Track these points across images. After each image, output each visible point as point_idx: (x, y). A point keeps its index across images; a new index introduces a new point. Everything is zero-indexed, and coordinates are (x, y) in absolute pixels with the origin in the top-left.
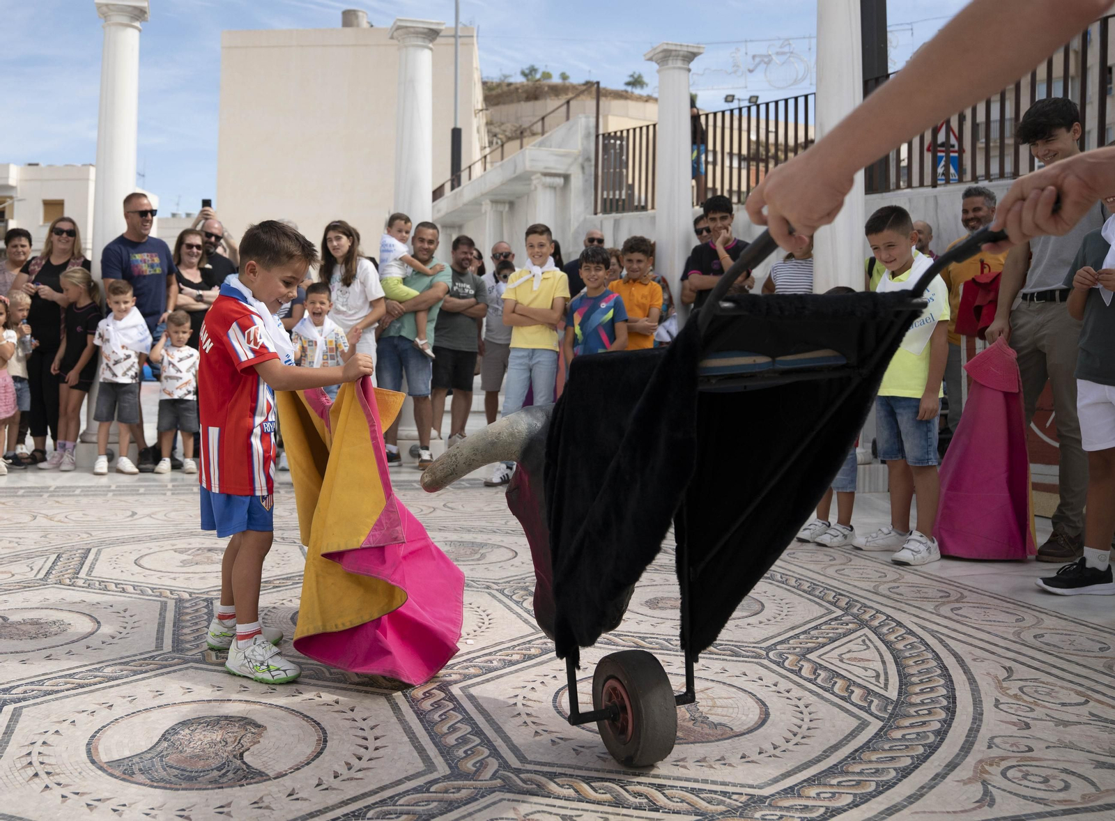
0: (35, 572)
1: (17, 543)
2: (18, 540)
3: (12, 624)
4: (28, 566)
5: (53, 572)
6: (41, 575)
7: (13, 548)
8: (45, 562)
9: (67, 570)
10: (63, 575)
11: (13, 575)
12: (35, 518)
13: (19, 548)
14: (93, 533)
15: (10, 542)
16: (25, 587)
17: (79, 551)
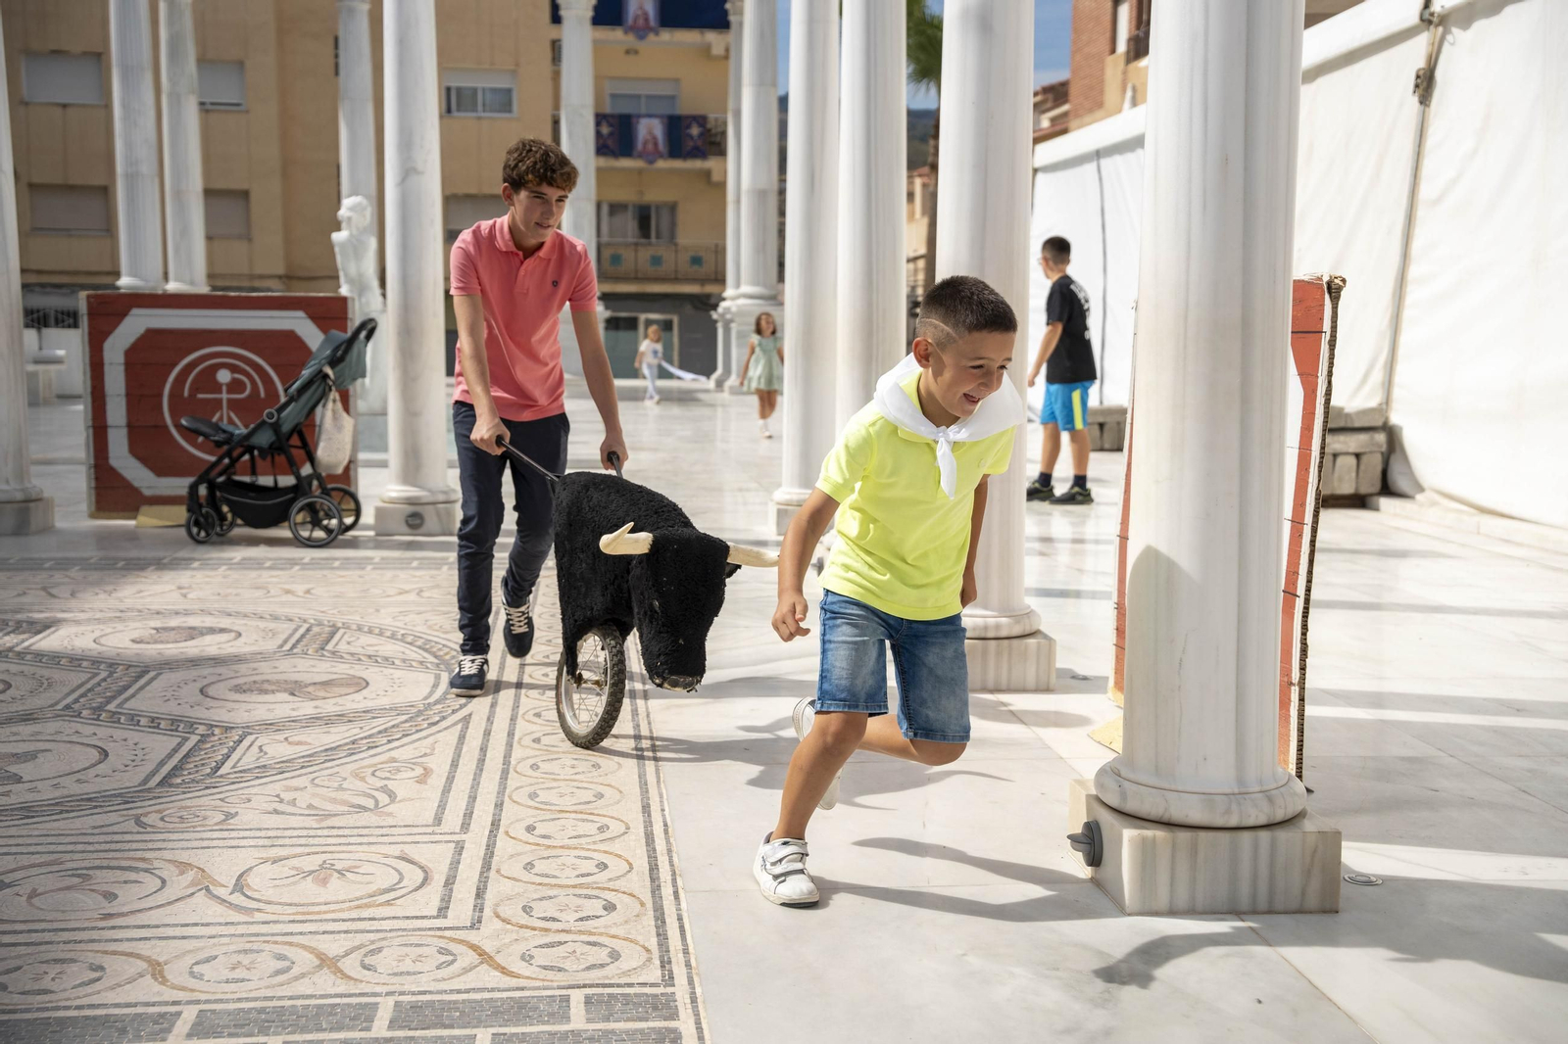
0: (258, 743)
1: (281, 801)
2: (281, 807)
3: (285, 691)
4: (266, 753)
5: (232, 744)
6: (250, 738)
7: (288, 789)
8: (240, 759)
9: (213, 746)
10: (220, 739)
11: (286, 739)
12: (239, 886)
13: (277, 788)
14: (131, 825)
15: (293, 802)
16: (271, 724)
17: (179, 781)
